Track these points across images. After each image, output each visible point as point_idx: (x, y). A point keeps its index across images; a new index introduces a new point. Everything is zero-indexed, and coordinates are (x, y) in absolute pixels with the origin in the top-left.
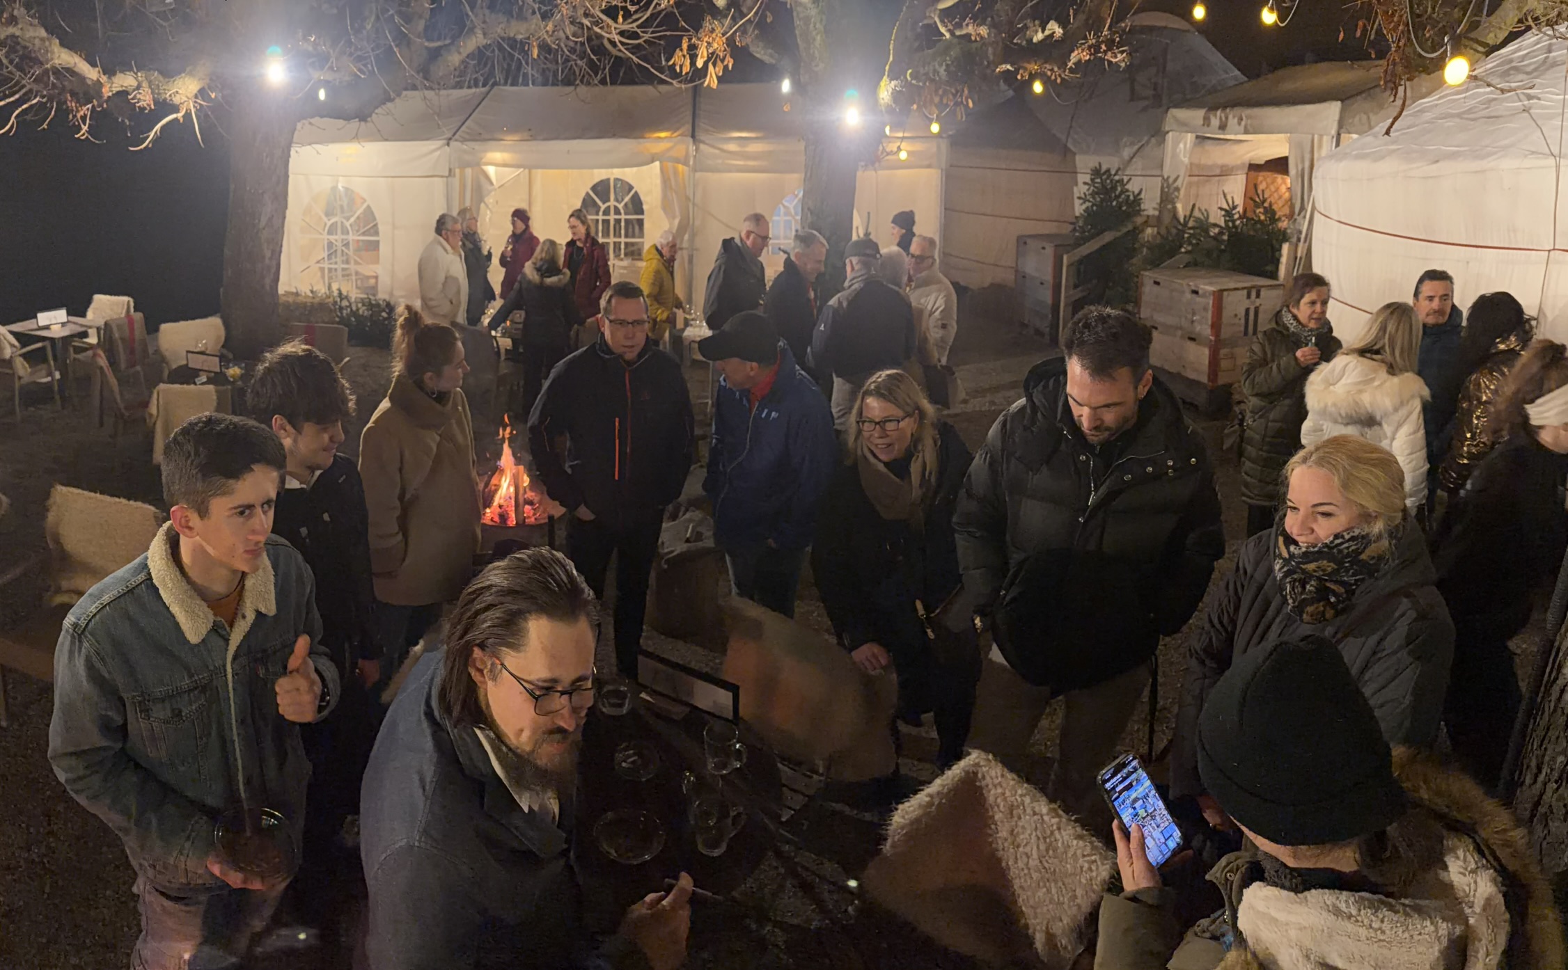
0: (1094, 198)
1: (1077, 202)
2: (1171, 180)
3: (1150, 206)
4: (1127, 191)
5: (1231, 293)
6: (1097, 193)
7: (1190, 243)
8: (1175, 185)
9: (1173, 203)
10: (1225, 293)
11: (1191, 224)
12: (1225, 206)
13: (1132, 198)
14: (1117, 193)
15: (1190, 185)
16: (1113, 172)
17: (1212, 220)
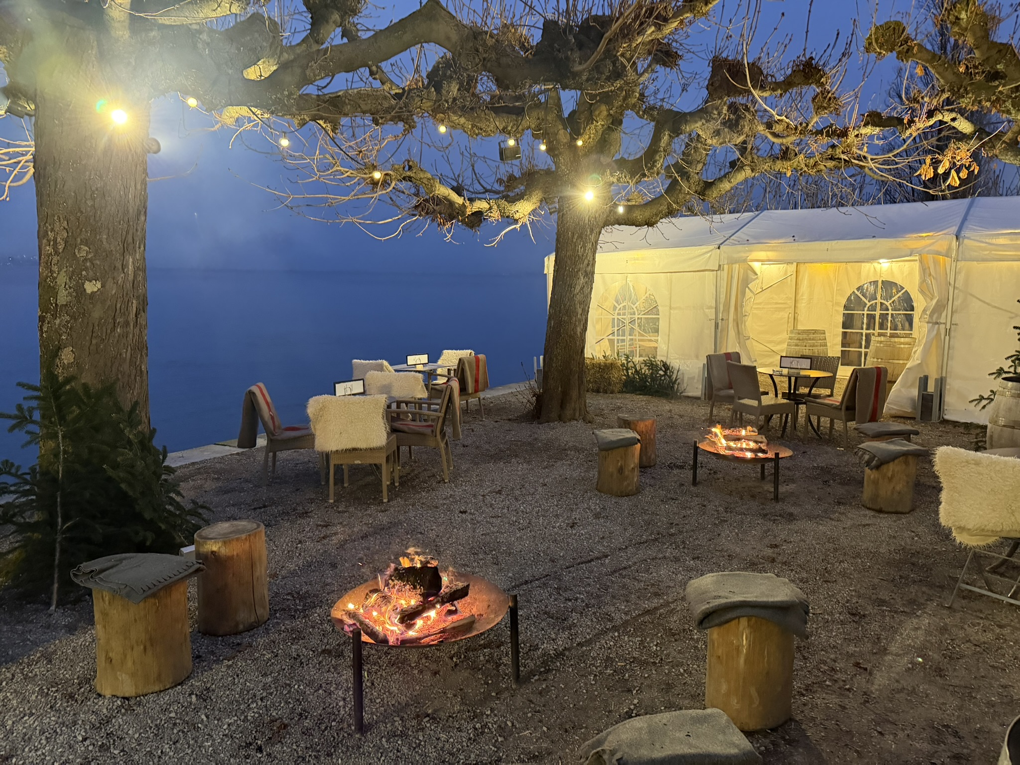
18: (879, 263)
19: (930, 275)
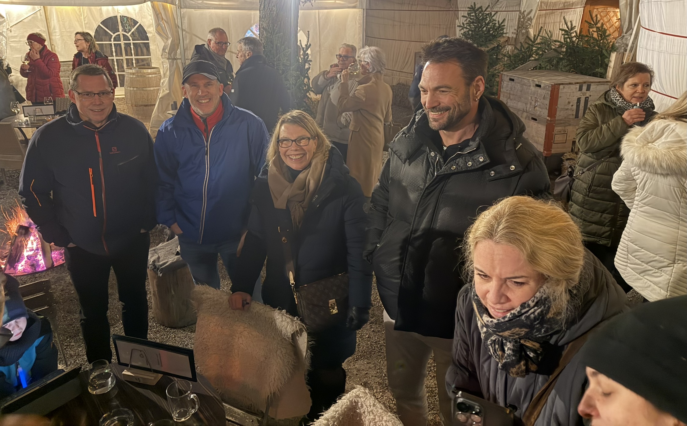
0: (470, 26)
1: (458, 29)
2: (526, 13)
3: (510, 31)
4: (494, 20)
5: (566, 86)
6: (473, 23)
7: (537, 54)
8: (529, 16)
9: (527, 28)
10: (561, 87)
11: (538, 41)
12: (566, 28)
13: (497, 25)
14: (487, 22)
15: (540, 16)
16: (484, 9)
17: (554, 38)
19: (163, 19)
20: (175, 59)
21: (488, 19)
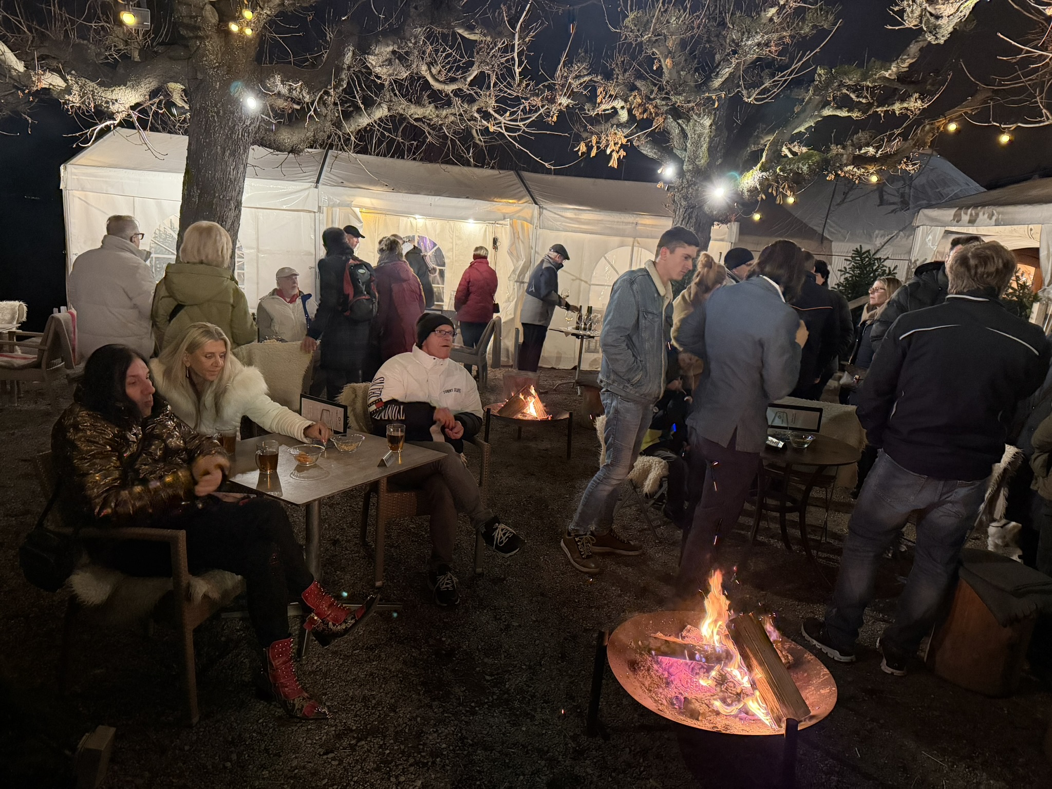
0: (853, 271)
4: (884, 266)
6: (857, 268)
16: (872, 253)
18: (415, 218)
19: (519, 238)
20: (523, 283)
21: (877, 265)
